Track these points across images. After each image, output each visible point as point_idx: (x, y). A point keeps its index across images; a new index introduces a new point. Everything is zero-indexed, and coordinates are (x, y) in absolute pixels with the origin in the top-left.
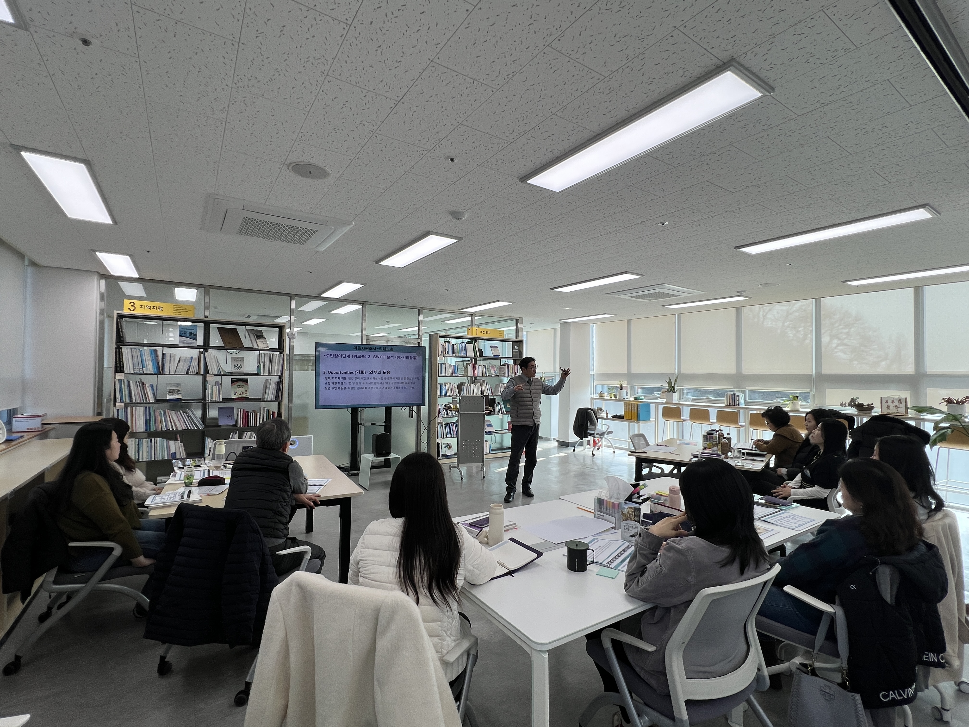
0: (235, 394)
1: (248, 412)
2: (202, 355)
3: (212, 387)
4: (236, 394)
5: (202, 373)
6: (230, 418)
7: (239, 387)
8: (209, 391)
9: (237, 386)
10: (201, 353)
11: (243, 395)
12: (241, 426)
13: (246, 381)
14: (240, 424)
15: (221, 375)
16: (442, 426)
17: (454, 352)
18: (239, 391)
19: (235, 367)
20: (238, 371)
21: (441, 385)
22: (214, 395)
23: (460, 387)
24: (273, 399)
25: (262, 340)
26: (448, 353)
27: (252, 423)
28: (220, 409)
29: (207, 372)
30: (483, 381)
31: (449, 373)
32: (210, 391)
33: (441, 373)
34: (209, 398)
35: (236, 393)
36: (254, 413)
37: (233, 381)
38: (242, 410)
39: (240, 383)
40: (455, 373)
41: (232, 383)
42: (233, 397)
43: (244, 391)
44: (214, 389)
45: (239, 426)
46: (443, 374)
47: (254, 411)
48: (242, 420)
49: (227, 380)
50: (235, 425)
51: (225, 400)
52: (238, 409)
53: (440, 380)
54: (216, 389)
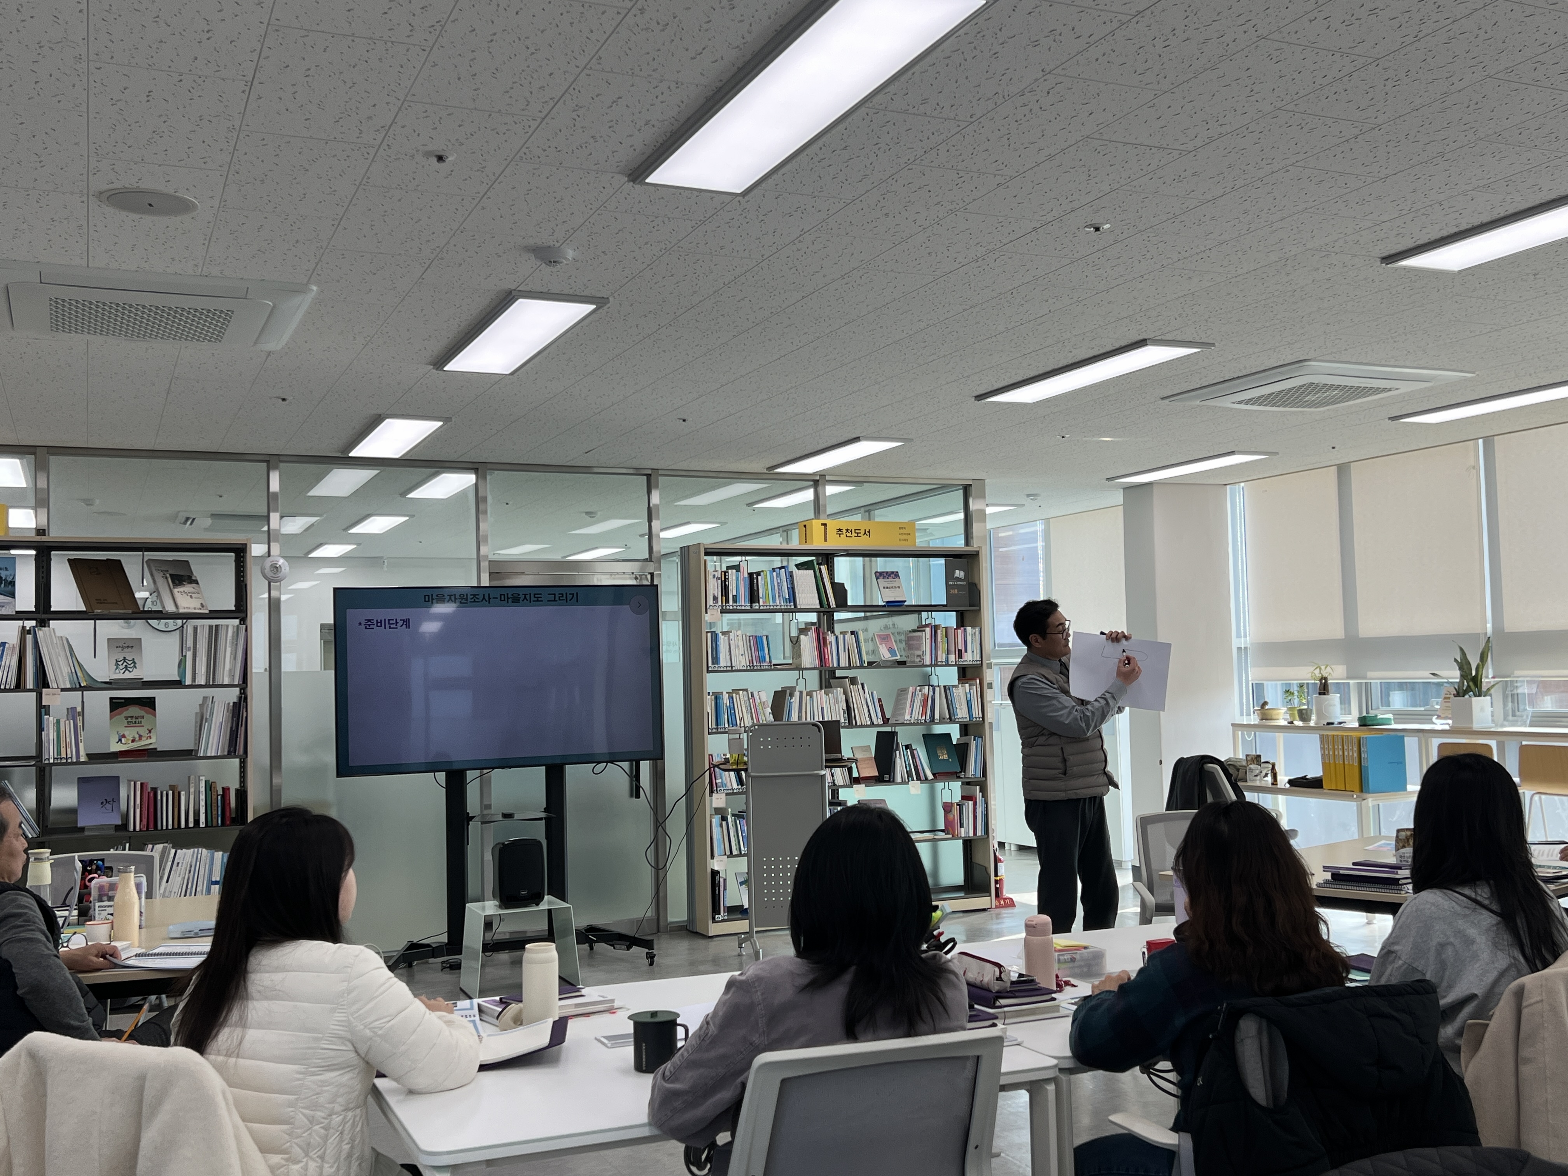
0: (120, 740)
1: (155, 790)
2: (29, 638)
3: (58, 721)
4: (123, 740)
5: (30, 684)
6: (108, 806)
7: (133, 722)
8: (50, 734)
9: (127, 718)
10: (24, 632)
11: (142, 743)
12: (138, 829)
13: (149, 704)
14: (136, 823)
15: (82, 689)
16: (724, 818)
17: (753, 596)
18: (131, 733)
19: (117, 665)
20: (127, 675)
21: (717, 697)
22: (63, 745)
23: (780, 699)
24: (223, 750)
25: (188, 588)
26: (735, 601)
27: (167, 820)
28: (83, 782)
29: (42, 681)
30: (853, 681)
31: (741, 660)
32: (52, 735)
33: (716, 660)
34: (50, 754)
35: (124, 736)
36: (170, 793)
37: (116, 705)
38: (139, 783)
39: (134, 711)
40: (761, 659)
41: (112, 709)
42: (115, 747)
43: (143, 731)
44: (62, 728)
45: (131, 829)
46: (723, 662)
47: (172, 788)
48: (138, 811)
49: (99, 701)
50: (124, 826)
51: (93, 758)
52: (129, 781)
53: (713, 683)
54: (67, 727)
